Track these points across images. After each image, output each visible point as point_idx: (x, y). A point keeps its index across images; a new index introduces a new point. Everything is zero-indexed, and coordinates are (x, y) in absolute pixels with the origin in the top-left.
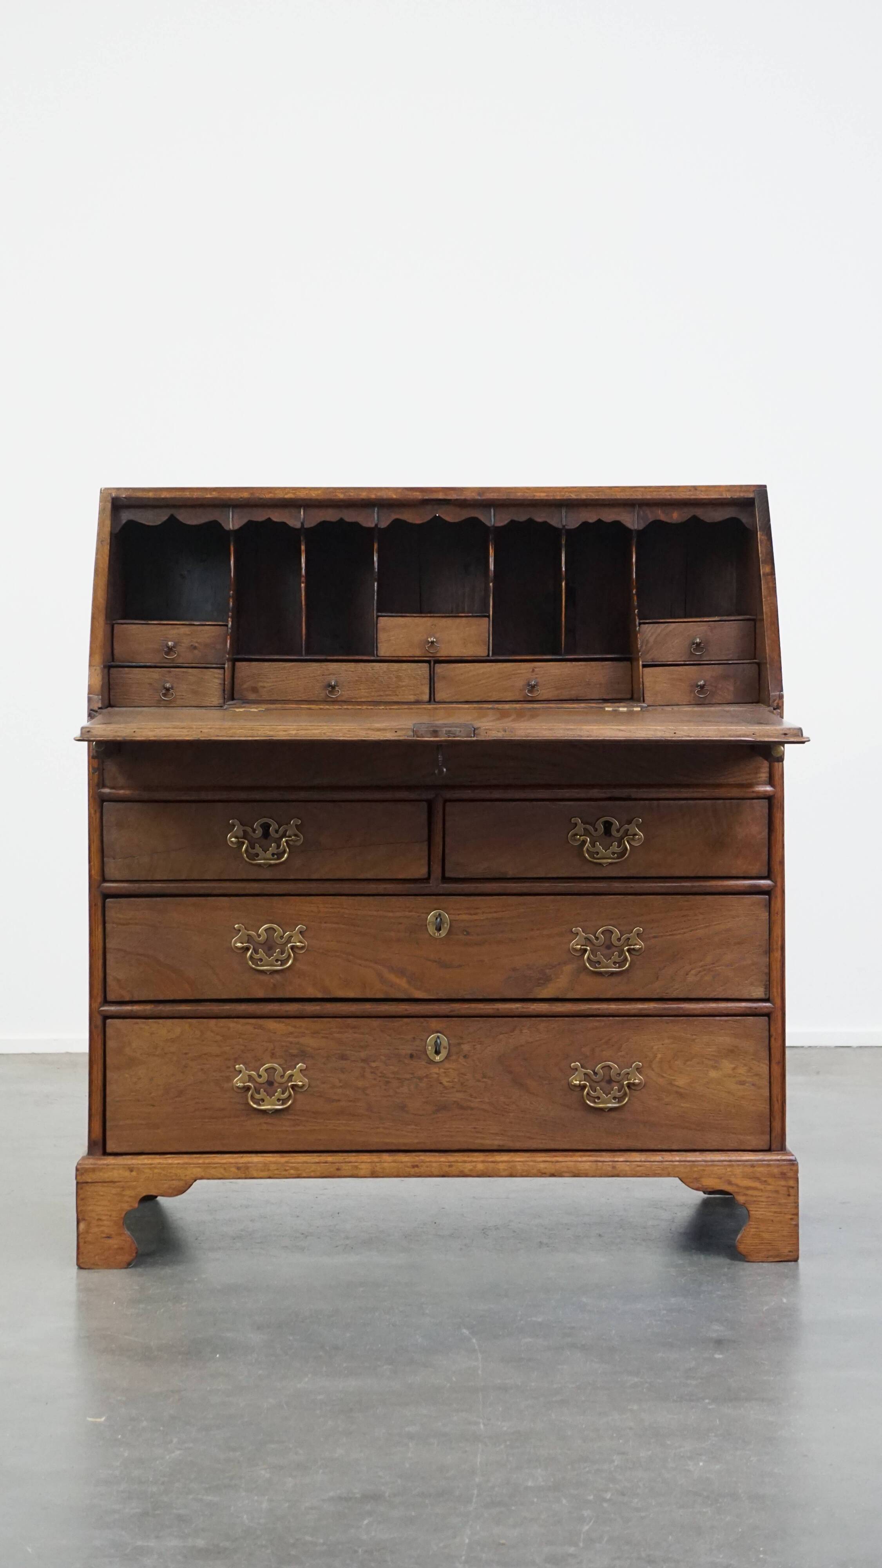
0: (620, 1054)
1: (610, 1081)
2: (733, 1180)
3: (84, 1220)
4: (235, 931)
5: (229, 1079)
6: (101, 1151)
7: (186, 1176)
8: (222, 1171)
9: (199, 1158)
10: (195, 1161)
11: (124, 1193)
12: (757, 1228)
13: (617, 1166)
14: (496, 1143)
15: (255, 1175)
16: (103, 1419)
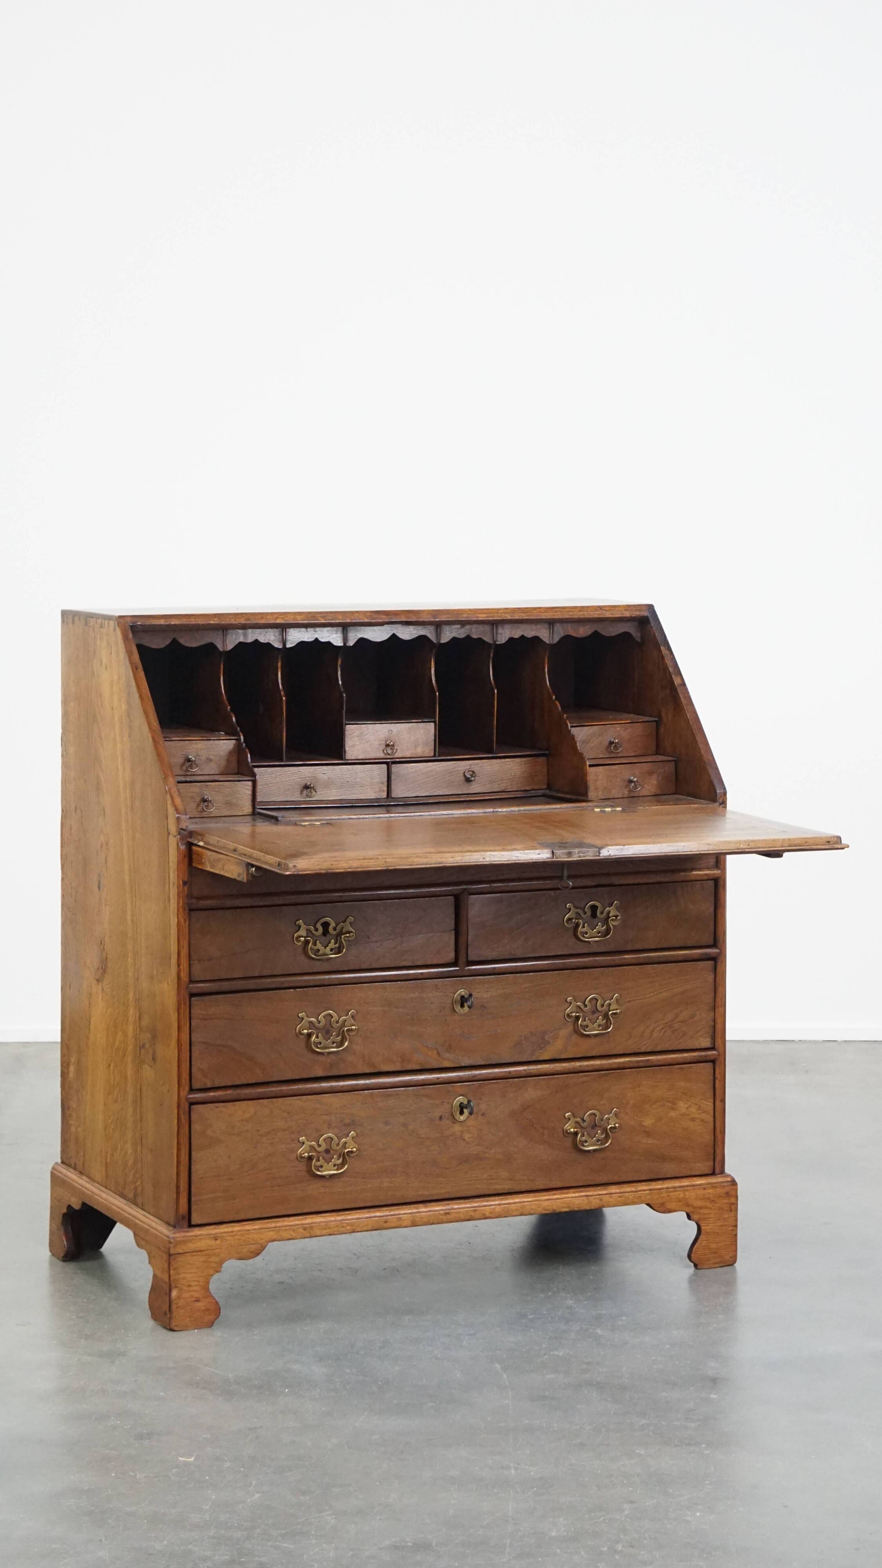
1: (594, 1126)
2: (690, 1202)
5: (294, 1151)
6: (186, 1222)
7: (261, 1240)
10: (269, 1225)
11: (210, 1260)
13: (603, 1199)
14: (506, 1186)
15: (318, 1233)
16: (192, 1459)
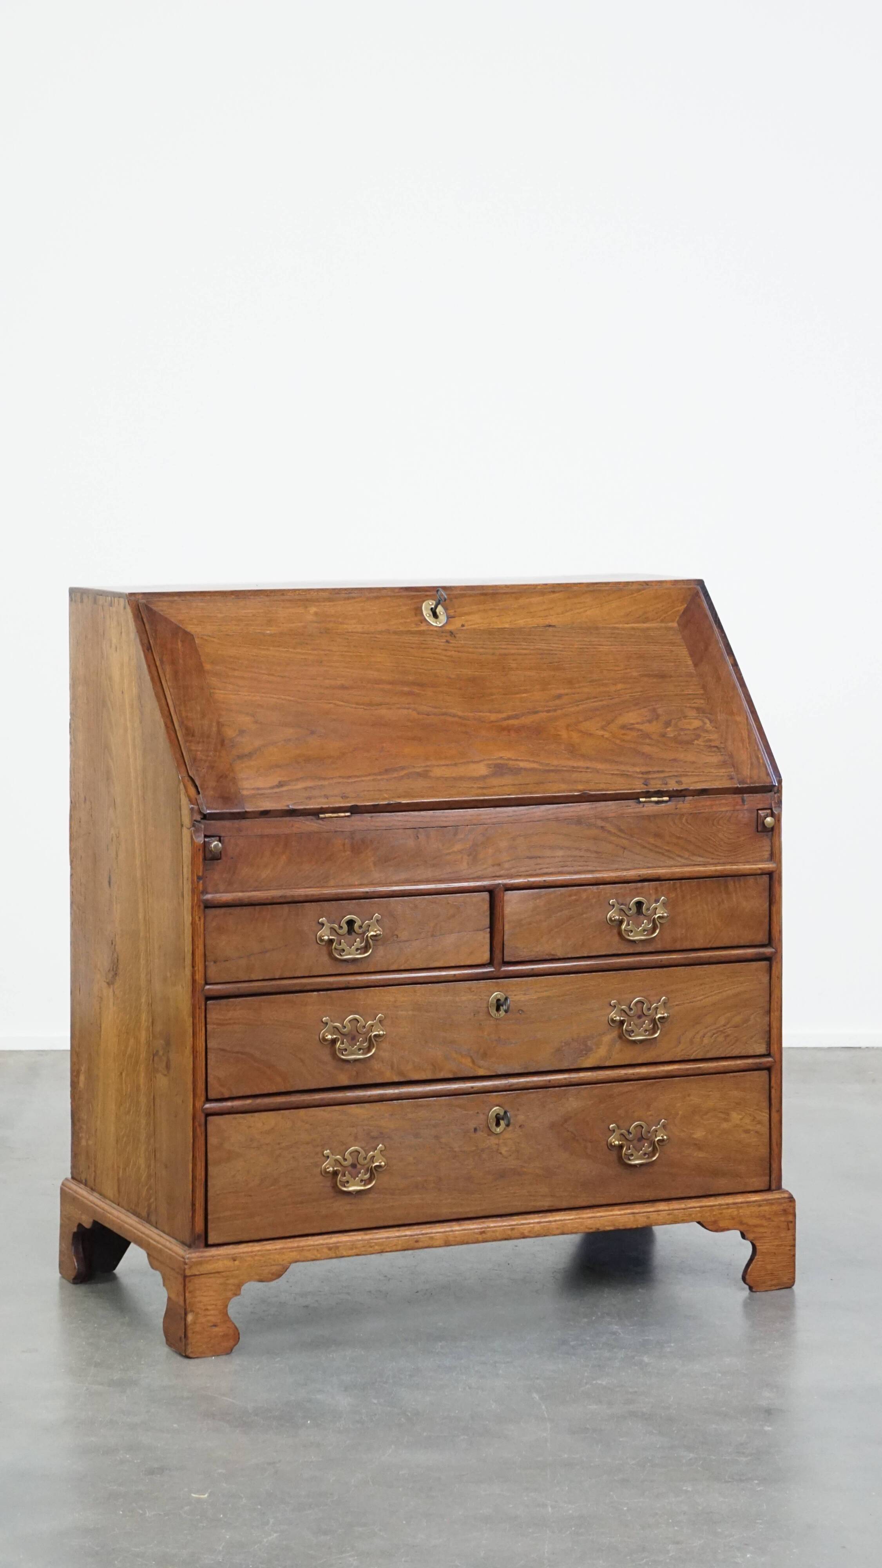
0: (649, 1113)
1: (641, 1139)
2: (745, 1220)
3: (192, 1311)
4: (322, 1024)
5: (317, 1165)
6: (203, 1244)
7: (283, 1260)
8: (316, 1252)
9: (293, 1241)
10: (290, 1245)
11: (228, 1282)
12: (763, 1261)
13: (651, 1216)
14: (546, 1204)
15: (345, 1254)
16: (206, 1496)
